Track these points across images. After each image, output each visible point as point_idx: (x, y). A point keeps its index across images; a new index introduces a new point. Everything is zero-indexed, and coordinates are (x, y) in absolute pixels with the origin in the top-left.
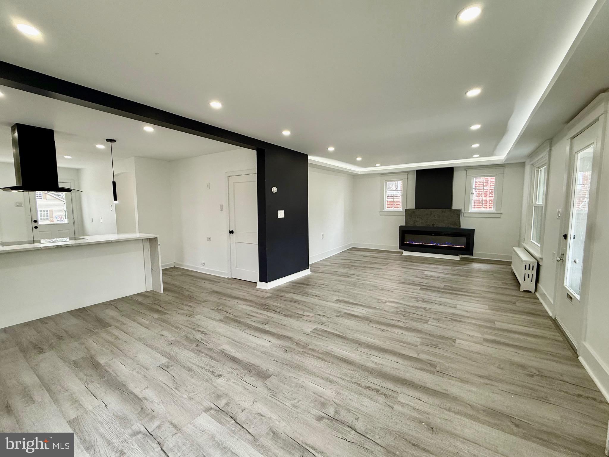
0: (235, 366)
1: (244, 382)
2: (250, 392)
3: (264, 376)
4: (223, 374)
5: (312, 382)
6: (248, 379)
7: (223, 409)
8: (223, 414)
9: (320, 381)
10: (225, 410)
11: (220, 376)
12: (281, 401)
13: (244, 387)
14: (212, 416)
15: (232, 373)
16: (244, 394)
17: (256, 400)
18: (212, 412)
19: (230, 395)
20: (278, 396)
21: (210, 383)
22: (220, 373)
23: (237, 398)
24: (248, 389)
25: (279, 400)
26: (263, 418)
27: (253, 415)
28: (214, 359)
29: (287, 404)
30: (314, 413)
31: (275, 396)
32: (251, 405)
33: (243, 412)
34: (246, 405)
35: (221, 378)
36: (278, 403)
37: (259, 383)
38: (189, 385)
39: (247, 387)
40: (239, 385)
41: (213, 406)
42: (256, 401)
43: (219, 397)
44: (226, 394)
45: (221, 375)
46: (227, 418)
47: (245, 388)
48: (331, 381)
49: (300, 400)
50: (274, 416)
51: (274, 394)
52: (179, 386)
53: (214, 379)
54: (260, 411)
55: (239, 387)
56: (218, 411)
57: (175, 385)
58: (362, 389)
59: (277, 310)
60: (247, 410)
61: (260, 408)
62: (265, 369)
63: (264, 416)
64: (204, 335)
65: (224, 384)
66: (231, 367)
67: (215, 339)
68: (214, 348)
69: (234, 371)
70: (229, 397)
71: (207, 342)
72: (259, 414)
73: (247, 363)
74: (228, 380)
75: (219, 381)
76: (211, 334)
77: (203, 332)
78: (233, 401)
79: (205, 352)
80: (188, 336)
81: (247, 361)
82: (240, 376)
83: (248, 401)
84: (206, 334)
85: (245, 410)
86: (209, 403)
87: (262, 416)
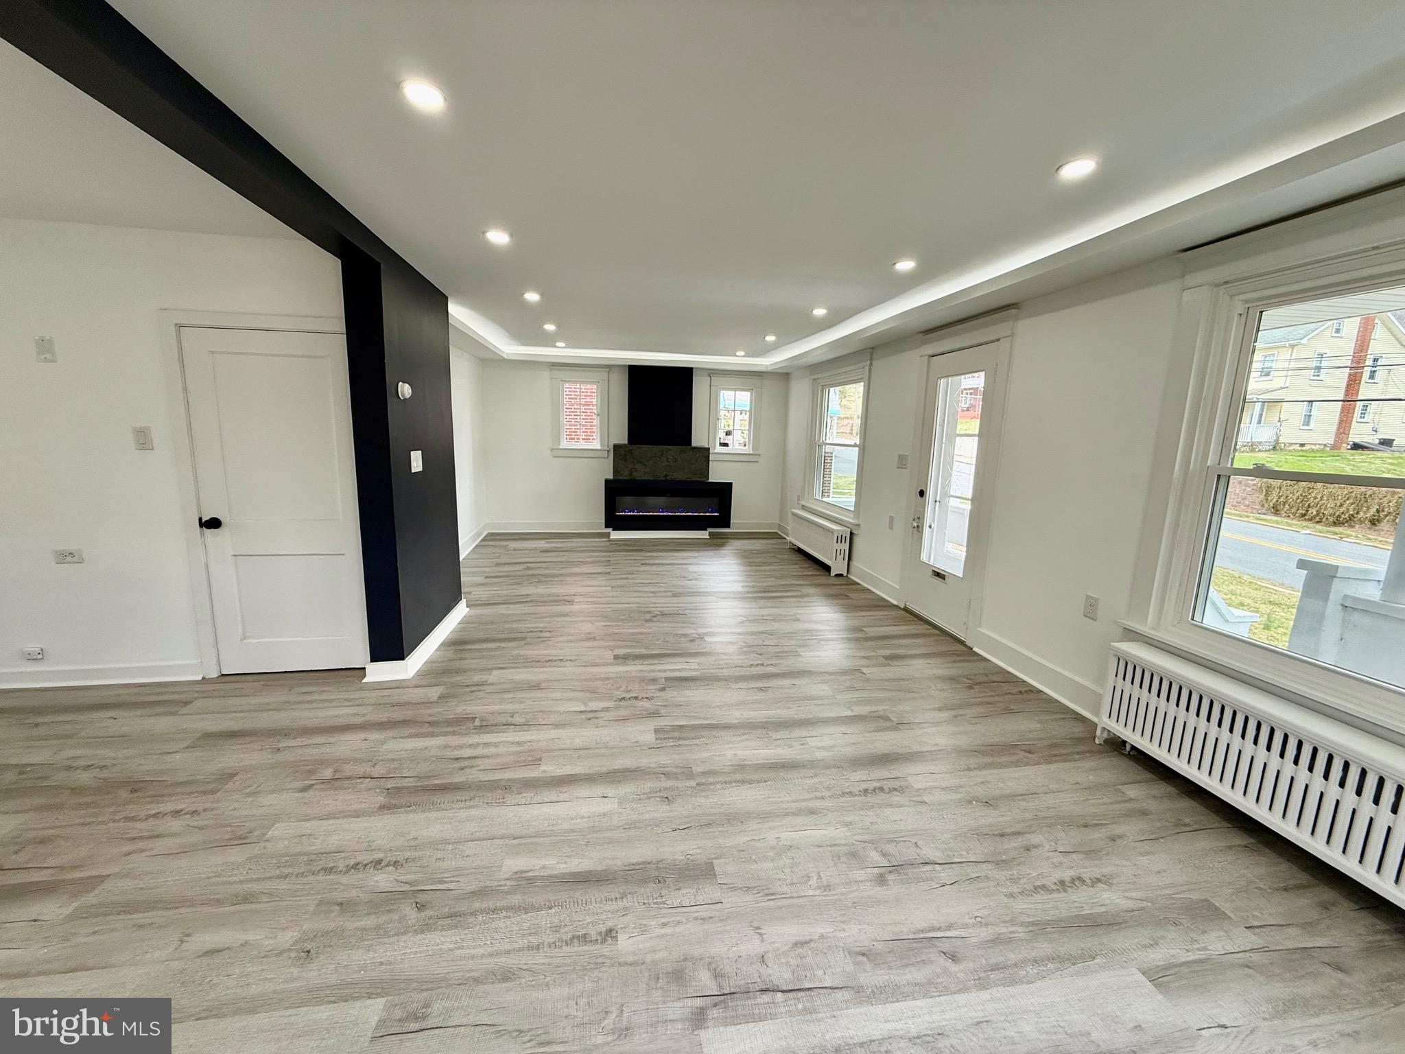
0: (613, 891)
1: (685, 909)
2: (723, 917)
3: (698, 871)
4: (610, 924)
5: (790, 829)
6: (675, 898)
7: (727, 991)
8: (740, 1000)
9: (798, 820)
10: (731, 990)
11: (610, 934)
12: (794, 895)
13: (696, 919)
14: (727, 1022)
15: (625, 908)
16: (719, 932)
17: (756, 924)
18: (713, 1013)
19: (696, 952)
20: (778, 889)
21: (612, 965)
22: (603, 928)
23: (718, 949)
24: (711, 918)
25: (788, 895)
26: (812, 945)
27: (792, 954)
28: (534, 907)
29: (811, 892)
30: (864, 877)
31: (773, 894)
32: (762, 941)
33: (769, 965)
34: (753, 946)
35: (622, 938)
36: (795, 901)
37: (709, 892)
38: (568, 1007)
39: (706, 914)
40: (679, 922)
41: (699, 1002)
42: (758, 928)
43: (679, 976)
44: (685, 960)
45: (611, 930)
46: (760, 1001)
47: (703, 919)
48: (812, 812)
49: (819, 872)
50: (826, 929)
51: (767, 891)
53: (606, 949)
54: (793, 939)
55: (688, 926)
58: (860, 798)
60: (769, 956)
61: (783, 933)
62: (681, 858)
63: (811, 941)
64: (397, 869)
65: (648, 945)
66: (603, 899)
67: (453, 863)
68: (488, 883)
69: (625, 903)
70: (701, 959)
71: (441, 882)
72: (796, 944)
73: (627, 868)
74: (643, 930)
75: (625, 944)
76: (416, 854)
77: (379, 862)
78: (718, 959)
79: (477, 906)
80: (340, 900)
81: (619, 863)
82: (655, 903)
83: (746, 938)
84: (396, 862)
85: (765, 957)
86: (676, 1004)
87: (805, 943)
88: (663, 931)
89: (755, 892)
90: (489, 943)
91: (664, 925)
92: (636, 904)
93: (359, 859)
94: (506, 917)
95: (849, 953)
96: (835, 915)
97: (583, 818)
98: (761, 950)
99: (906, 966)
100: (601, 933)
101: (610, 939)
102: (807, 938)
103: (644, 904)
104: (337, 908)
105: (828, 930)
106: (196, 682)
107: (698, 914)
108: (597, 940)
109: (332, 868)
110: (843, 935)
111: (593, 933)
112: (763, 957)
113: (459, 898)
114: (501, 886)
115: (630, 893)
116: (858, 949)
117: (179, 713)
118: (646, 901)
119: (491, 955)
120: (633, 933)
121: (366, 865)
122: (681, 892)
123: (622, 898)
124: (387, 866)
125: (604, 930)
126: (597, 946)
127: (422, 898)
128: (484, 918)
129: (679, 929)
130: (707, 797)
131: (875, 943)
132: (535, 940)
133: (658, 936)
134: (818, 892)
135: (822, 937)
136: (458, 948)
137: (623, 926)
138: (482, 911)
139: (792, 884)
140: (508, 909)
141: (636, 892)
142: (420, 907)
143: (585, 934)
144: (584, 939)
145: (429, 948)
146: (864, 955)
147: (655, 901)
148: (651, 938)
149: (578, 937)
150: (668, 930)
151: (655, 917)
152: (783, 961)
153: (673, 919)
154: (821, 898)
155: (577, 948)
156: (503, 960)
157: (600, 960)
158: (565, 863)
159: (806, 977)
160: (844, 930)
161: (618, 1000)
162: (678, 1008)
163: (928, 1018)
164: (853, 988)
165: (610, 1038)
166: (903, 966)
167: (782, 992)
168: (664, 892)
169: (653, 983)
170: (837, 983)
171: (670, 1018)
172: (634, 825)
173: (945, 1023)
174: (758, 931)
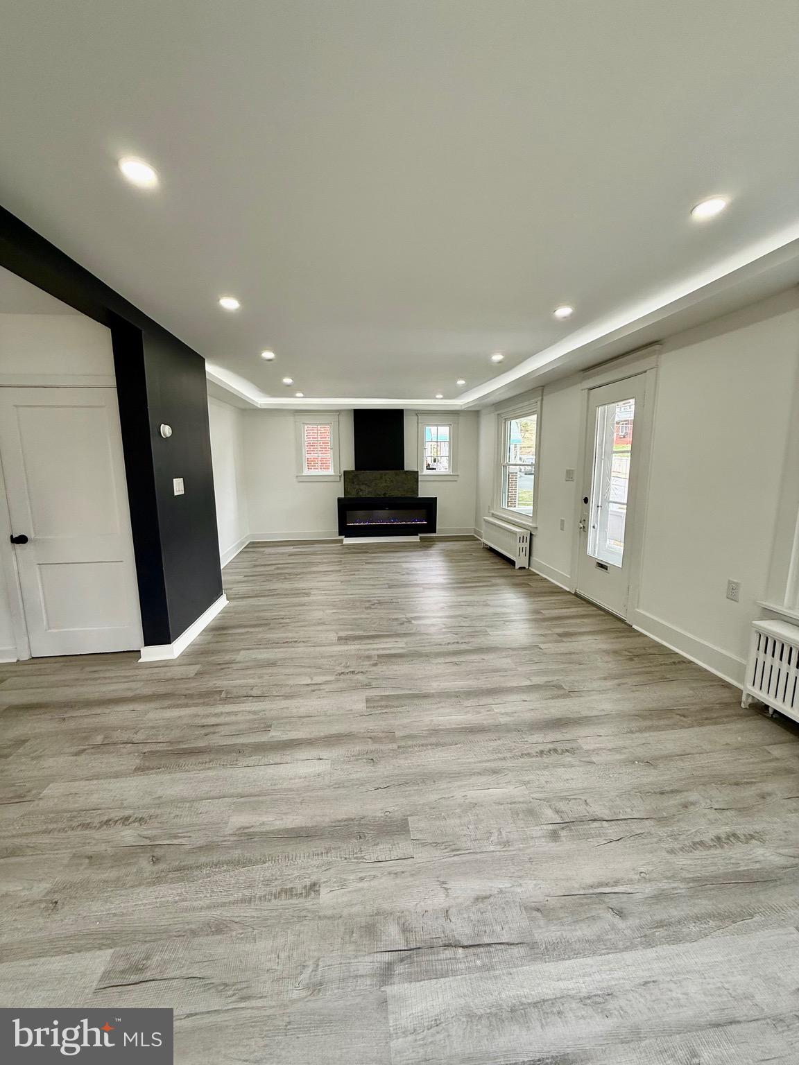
0: (319, 845)
1: (379, 864)
2: (414, 872)
3: (394, 828)
4: (314, 878)
5: (475, 788)
6: (372, 853)
7: (412, 946)
8: (424, 954)
9: (481, 780)
10: (418, 945)
11: (313, 888)
12: (478, 850)
14: (412, 978)
15: (329, 863)
16: (409, 887)
17: (441, 879)
18: (400, 969)
19: (387, 906)
20: (464, 845)
21: (313, 919)
22: (308, 882)
23: (407, 904)
24: (403, 872)
25: (472, 851)
26: (492, 900)
27: (473, 909)
28: (250, 861)
29: (492, 848)
30: (539, 833)
31: (458, 850)
32: (447, 896)
33: (453, 919)
34: (438, 901)
35: (324, 891)
36: (478, 856)
37: (404, 847)
38: (270, 960)
39: (399, 869)
40: (375, 877)
41: (387, 957)
42: (444, 883)
43: (371, 930)
44: (377, 914)
45: (314, 885)
46: (442, 956)
47: (396, 874)
48: (495, 772)
49: (500, 829)
50: (504, 884)
51: (453, 847)
52: (244, 985)
53: (308, 903)
54: (475, 893)
55: (382, 880)
56: (410, 957)
57: (231, 993)
58: (537, 759)
59: (255, 692)
60: (453, 910)
61: (466, 887)
62: (380, 815)
63: (491, 895)
64: (141, 825)
65: (345, 899)
66: (311, 854)
67: (188, 819)
68: (215, 839)
69: (329, 858)
70: (391, 914)
71: (176, 837)
72: (477, 899)
73: (334, 824)
74: (343, 884)
75: (327, 898)
76: (159, 811)
77: (127, 818)
78: (407, 913)
79: (203, 860)
80: (90, 854)
81: (327, 819)
82: (355, 858)
83: (432, 893)
84: (142, 819)
85: (449, 912)
86: (367, 959)
87: (486, 898)
88: (360, 885)
89: (443, 847)
90: (208, 895)
91: (361, 879)
92: (339, 859)
93: (112, 815)
94: (225, 871)
95: (525, 908)
96: (512, 871)
97: (300, 778)
98: (445, 905)
99: (576, 922)
100: (306, 886)
101: (313, 893)
102: (488, 893)
103: (346, 859)
104: (87, 861)
105: (506, 885)
107: (393, 868)
108: (301, 894)
109: (88, 824)
110: (519, 890)
111: (299, 886)
112: (447, 911)
113: (188, 853)
114: (225, 841)
115: (334, 849)
116: (533, 904)
118: (347, 856)
119: (209, 907)
120: (334, 887)
121: (116, 822)
122: (379, 848)
123: (327, 853)
124: (134, 822)
125: (308, 883)
126: (302, 900)
127: (159, 852)
128: (208, 872)
129: (374, 883)
130: (406, 758)
131: (549, 899)
132: (248, 893)
133: (355, 891)
134: (498, 848)
135: (501, 892)
136: (183, 900)
137: (325, 880)
138: (207, 865)
139: (475, 840)
140: (228, 863)
141: (339, 848)
142: (155, 860)
143: (292, 888)
144: (290, 893)
145: (158, 900)
146: (538, 910)
147: (355, 856)
148: (350, 892)
149: (286, 891)
150: (365, 884)
151: (354, 871)
152: (465, 916)
153: (369, 874)
154: (501, 853)
155: (284, 901)
156: (219, 912)
157: (303, 913)
158: (282, 819)
159: (485, 932)
160: (521, 885)
161: (315, 954)
162: (368, 963)
163: (597, 977)
164: (528, 944)
165: (304, 993)
166: (574, 922)
167: (463, 947)
168: (364, 847)
169: (347, 937)
170: (514, 939)
171: (360, 973)
172: (342, 785)
173: (613, 983)
174: (444, 886)
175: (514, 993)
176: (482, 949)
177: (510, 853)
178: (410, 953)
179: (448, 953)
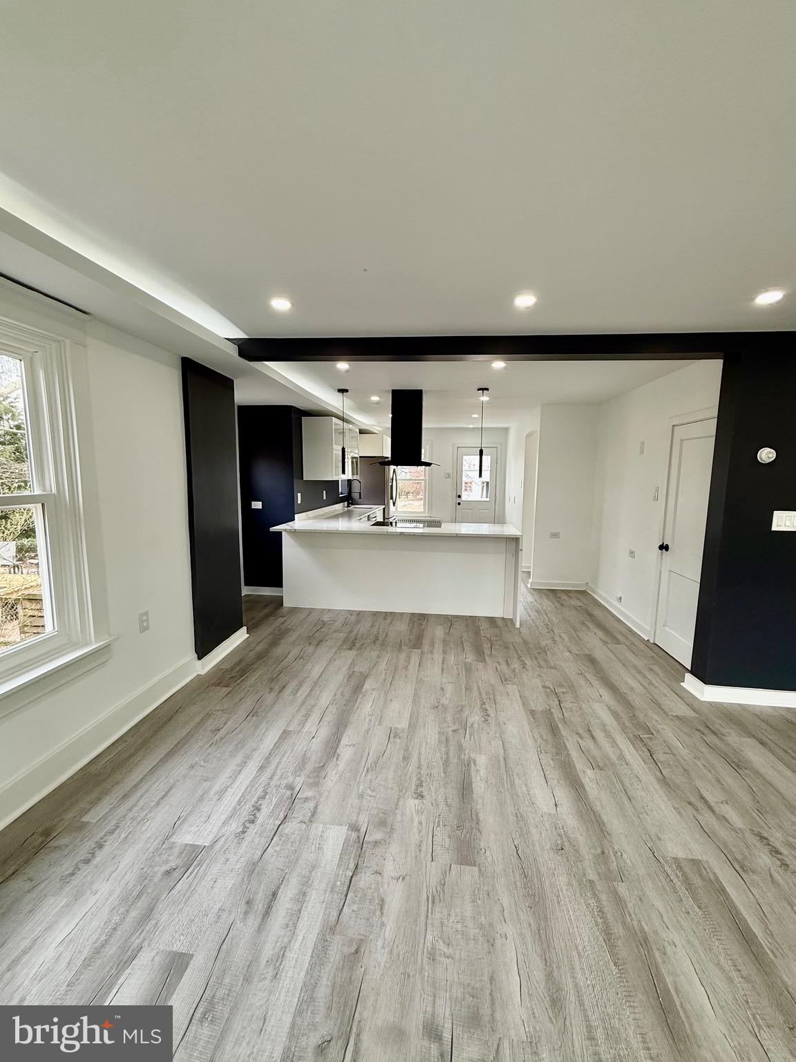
1: (430, 837)
2: (418, 858)
3: (465, 853)
4: (427, 797)
6: (442, 834)
8: (357, 850)
12: (429, 921)
13: (421, 841)
14: (346, 841)
15: (438, 805)
16: (407, 851)
17: (407, 878)
18: (354, 835)
19: (395, 836)
20: (437, 909)
22: (425, 793)
23: (394, 848)
24: (420, 851)
25: (429, 914)
26: (378, 913)
27: (376, 894)
29: (429, 937)
31: (433, 902)
32: (392, 878)
34: (390, 869)
35: (417, 802)
36: (423, 918)
37: (444, 857)
39: (424, 848)
40: (420, 832)
41: (363, 830)
42: (403, 878)
43: (382, 823)
44: (392, 829)
45: (422, 797)
46: (352, 861)
47: (419, 845)
50: (389, 932)
51: (437, 899)
54: (388, 900)
55: (416, 835)
56: (359, 842)
60: (379, 878)
61: (395, 897)
62: (482, 844)
63: (382, 913)
65: (408, 812)
66: (447, 796)
69: (442, 805)
70: (390, 837)
72: (383, 900)
73: (473, 810)
75: (411, 803)
78: (387, 847)
82: (439, 821)
83: (397, 867)
85: (379, 875)
86: (366, 820)
87: (382, 908)
88: (416, 821)
89: (439, 889)
91: (420, 823)
95: (362, 940)
96: (400, 947)
98: (385, 874)
99: (333, 986)
102: (385, 911)
103: (440, 815)
105: (387, 933)
106: (642, 640)
107: (425, 843)
110: (380, 943)
115: (450, 809)
116: (363, 950)
117: (608, 645)
118: (442, 816)
120: (418, 807)
122: (447, 839)
125: (424, 794)
129: (415, 830)
131: (363, 969)
134: (429, 945)
135: (383, 925)
137: (425, 803)
139: (442, 923)
141: (450, 812)
146: (357, 952)
147: (442, 822)
148: (412, 815)
150: (416, 824)
151: (428, 819)
154: (421, 945)
157: (404, 791)
159: (356, 896)
160: (384, 947)
161: (378, 796)
162: (363, 821)
163: (290, 974)
164: (335, 926)
165: (360, 791)
166: (334, 984)
167: (352, 877)
168: (449, 828)
169: (382, 811)
170: (344, 917)
171: (360, 815)
172: (520, 819)
173: (280, 985)
174: (401, 878)
175: (312, 900)
176: (346, 889)
177: (420, 953)
178: (361, 843)
179: (352, 866)
